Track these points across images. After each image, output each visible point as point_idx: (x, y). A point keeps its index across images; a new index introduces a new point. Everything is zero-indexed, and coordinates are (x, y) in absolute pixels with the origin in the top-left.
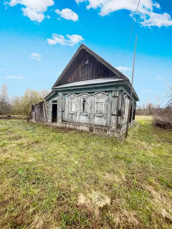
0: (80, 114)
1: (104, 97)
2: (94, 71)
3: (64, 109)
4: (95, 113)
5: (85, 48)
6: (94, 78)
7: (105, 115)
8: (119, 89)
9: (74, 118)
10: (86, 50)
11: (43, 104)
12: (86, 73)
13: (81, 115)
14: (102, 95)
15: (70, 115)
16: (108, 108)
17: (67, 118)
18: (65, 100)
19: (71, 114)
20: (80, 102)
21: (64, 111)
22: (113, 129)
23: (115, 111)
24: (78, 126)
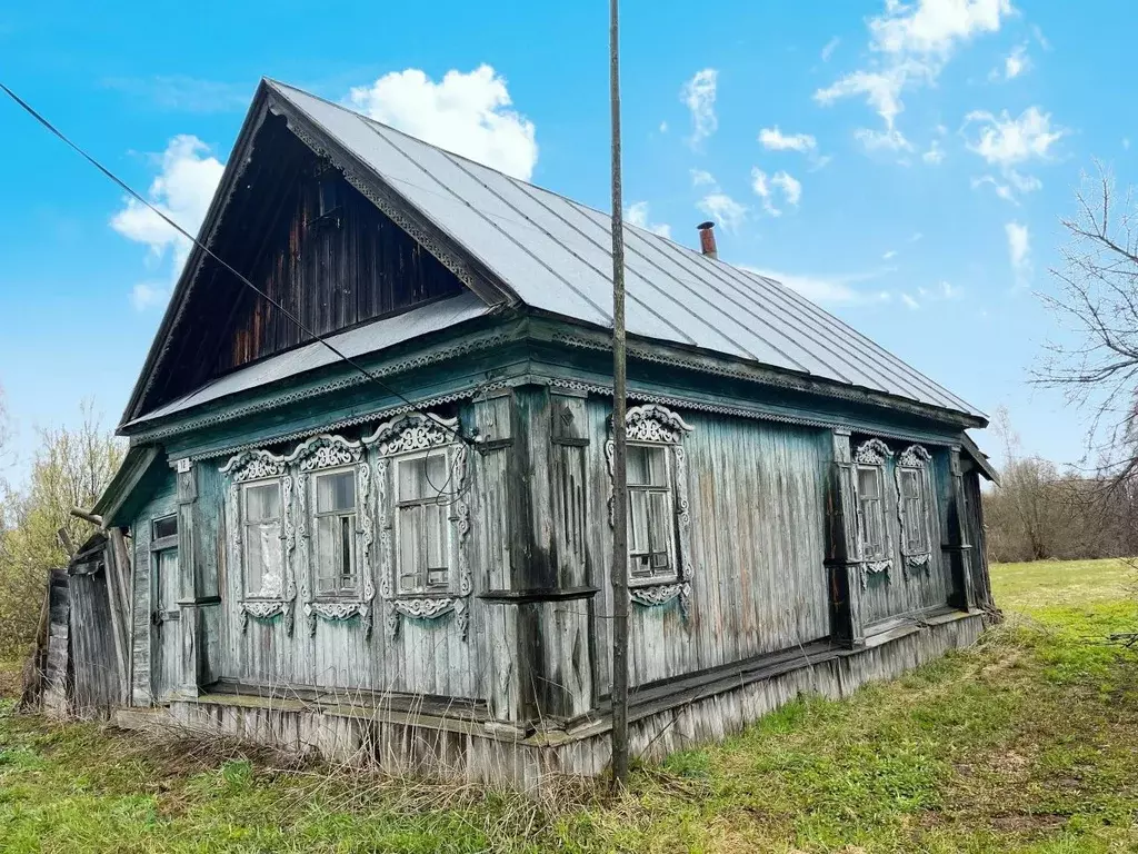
0: (314, 615)
1: (444, 451)
2: (374, 263)
3: (219, 582)
4: (402, 597)
5: (285, 111)
6: (375, 314)
7: (459, 606)
8: (509, 383)
9: (279, 651)
10: (289, 126)
11: (106, 554)
12: (329, 284)
13: (320, 623)
14: (431, 442)
15: (256, 625)
16: (478, 544)
17: (237, 654)
18: (221, 505)
19: (261, 619)
20: (307, 512)
21: (217, 600)
22: (507, 722)
23: (501, 560)
24: (292, 720)
